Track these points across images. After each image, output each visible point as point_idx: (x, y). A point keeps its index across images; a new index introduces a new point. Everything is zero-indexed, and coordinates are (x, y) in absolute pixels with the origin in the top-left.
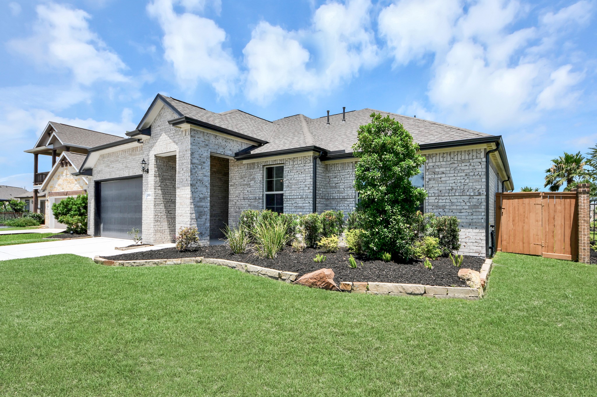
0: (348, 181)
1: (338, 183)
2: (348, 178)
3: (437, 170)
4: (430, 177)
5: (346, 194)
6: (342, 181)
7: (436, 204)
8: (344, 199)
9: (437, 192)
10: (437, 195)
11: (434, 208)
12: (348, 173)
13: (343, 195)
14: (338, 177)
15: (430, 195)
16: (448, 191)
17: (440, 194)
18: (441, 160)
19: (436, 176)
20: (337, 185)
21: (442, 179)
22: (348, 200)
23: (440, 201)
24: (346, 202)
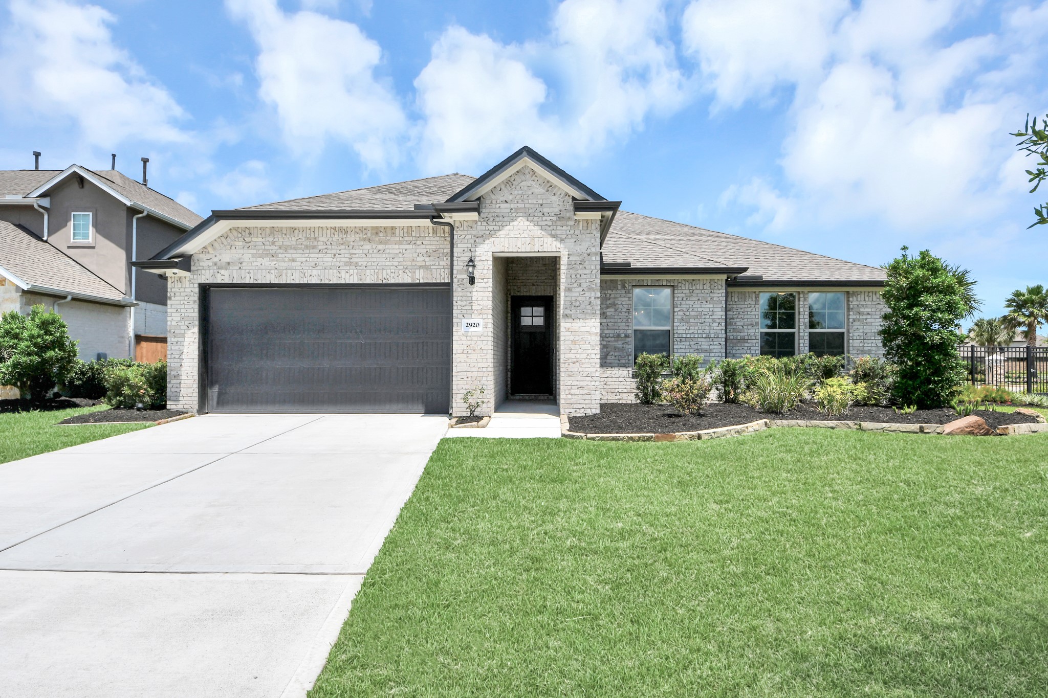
0: (748, 317)
1: (733, 319)
2: (749, 313)
3: (862, 310)
4: (854, 317)
5: (746, 334)
6: (740, 316)
7: (861, 348)
8: (743, 340)
9: (862, 334)
10: (862, 338)
11: (859, 352)
12: (749, 306)
13: (742, 334)
14: (734, 310)
15: (855, 338)
16: (873, 334)
17: (865, 337)
18: (867, 299)
19: (861, 317)
20: (732, 320)
21: (868, 320)
22: (749, 341)
23: (866, 345)
24: (746, 345)
